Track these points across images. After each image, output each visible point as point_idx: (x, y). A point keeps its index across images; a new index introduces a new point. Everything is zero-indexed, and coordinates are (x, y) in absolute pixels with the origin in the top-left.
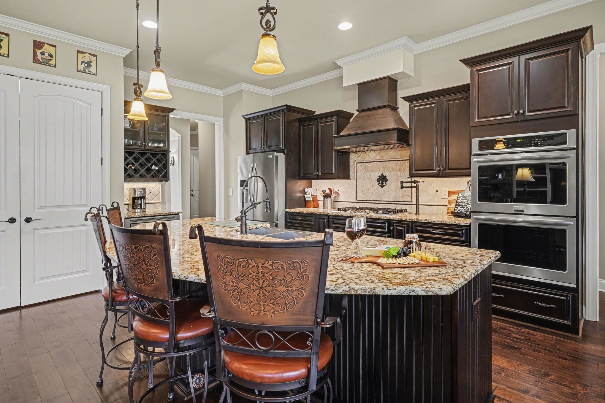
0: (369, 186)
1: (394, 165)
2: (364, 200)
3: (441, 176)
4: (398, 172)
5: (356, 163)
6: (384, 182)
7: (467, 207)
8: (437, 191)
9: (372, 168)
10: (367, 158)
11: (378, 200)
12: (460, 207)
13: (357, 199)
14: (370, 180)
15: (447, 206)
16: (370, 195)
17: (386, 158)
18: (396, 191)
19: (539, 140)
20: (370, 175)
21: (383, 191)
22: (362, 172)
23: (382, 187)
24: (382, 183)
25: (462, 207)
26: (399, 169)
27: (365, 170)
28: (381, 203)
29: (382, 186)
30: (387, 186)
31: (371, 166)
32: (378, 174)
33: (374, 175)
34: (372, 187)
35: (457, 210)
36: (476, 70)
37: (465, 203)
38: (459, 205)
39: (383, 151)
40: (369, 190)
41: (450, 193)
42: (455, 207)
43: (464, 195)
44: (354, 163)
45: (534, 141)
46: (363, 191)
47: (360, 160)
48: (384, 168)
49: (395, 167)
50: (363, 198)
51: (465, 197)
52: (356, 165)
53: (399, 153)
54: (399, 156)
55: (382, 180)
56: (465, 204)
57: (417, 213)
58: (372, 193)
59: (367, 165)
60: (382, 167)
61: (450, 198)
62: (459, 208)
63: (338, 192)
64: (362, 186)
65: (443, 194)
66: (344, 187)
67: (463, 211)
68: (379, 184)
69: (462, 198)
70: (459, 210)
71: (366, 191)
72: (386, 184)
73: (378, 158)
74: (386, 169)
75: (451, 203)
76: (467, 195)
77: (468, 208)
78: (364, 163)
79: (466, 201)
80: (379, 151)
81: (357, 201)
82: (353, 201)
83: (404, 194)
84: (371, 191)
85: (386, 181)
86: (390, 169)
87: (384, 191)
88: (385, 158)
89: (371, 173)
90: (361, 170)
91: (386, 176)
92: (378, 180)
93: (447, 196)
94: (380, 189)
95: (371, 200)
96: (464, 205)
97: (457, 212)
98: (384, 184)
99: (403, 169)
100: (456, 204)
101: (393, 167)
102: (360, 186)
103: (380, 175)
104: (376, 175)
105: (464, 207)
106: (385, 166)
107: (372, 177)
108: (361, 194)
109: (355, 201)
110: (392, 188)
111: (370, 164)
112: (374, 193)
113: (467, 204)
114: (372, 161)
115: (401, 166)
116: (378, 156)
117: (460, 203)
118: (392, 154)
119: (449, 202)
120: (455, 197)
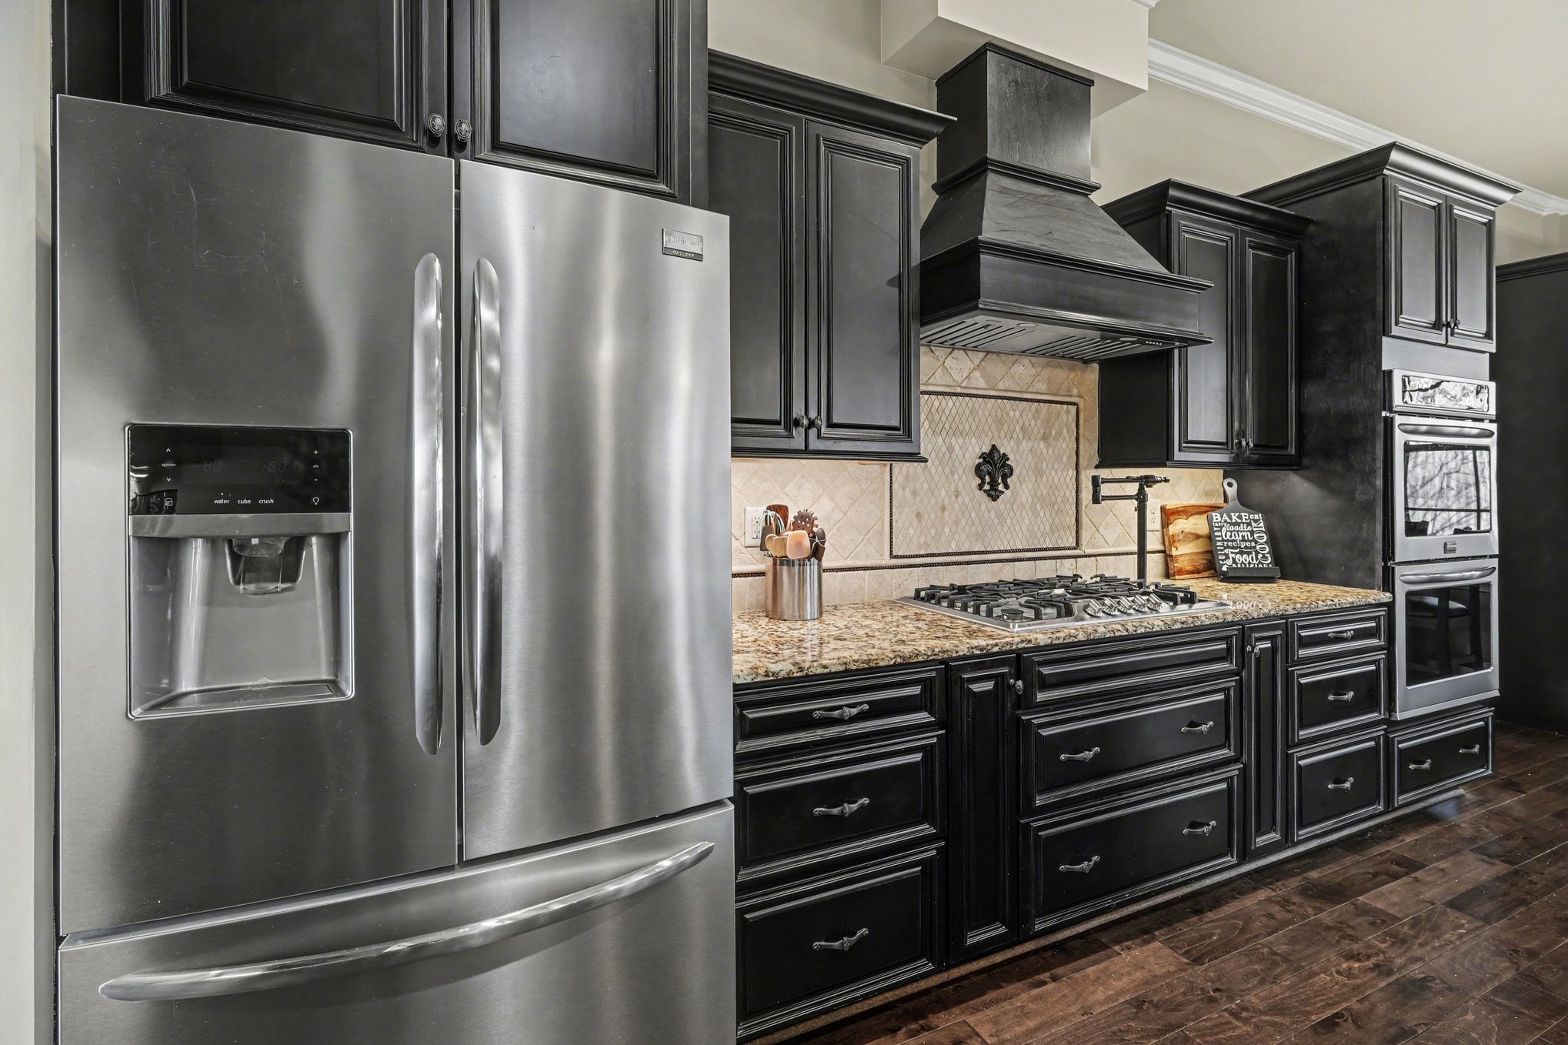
0: (943, 493)
1: (1030, 415)
2: (923, 556)
4: (1042, 444)
6: (1000, 480)
7: (1260, 555)
9: (957, 420)
10: (937, 375)
11: (976, 549)
12: (1232, 553)
13: (895, 553)
16: (946, 530)
17: (1004, 385)
18: (1036, 514)
20: (951, 449)
21: (993, 514)
23: (994, 498)
25: (1242, 553)
26: (1042, 432)
28: (989, 561)
29: (993, 493)
31: (954, 412)
33: (963, 449)
34: (957, 497)
37: (1244, 540)
39: (995, 357)
40: (943, 509)
43: (1230, 516)
46: (918, 515)
48: (999, 423)
49: (1033, 422)
50: (919, 547)
55: (994, 469)
56: (1248, 544)
58: (956, 523)
60: (990, 420)
61: (1174, 529)
62: (1230, 555)
64: (914, 493)
65: (1149, 516)
66: (831, 498)
67: (1250, 563)
68: (980, 487)
71: (933, 517)
72: (1007, 487)
73: (979, 382)
74: (1005, 428)
76: (1240, 518)
77: (1263, 554)
79: (1245, 534)
80: (981, 355)
81: (897, 560)
82: (882, 563)
84: (953, 516)
85: (1007, 471)
86: (1018, 429)
87: (999, 514)
88: (1001, 386)
89: (953, 440)
91: (1006, 456)
92: (979, 471)
94: (983, 507)
95: (950, 551)
96: (1246, 547)
97: (1232, 568)
99: (1053, 432)
101: (1027, 423)
102: (908, 493)
103: (986, 449)
104: (970, 449)
105: (1249, 553)
106: (999, 414)
107: (954, 456)
108: (911, 531)
109: (887, 560)
110: (1024, 500)
111: (951, 401)
112: (963, 522)
113: (1253, 544)
114: (959, 390)
115: (1048, 422)
116: (977, 374)
117: (1228, 541)
118: (1022, 372)
119: (1173, 540)
120: (1188, 526)
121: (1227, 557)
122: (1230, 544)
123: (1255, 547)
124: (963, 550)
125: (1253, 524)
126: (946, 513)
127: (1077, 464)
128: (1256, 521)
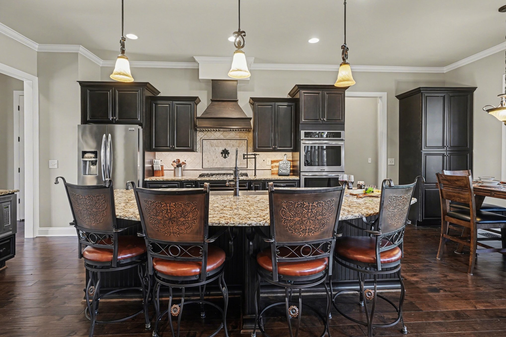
0: (214, 157)
1: (235, 143)
2: (209, 168)
3: (275, 151)
5: (203, 140)
6: (227, 155)
7: (287, 170)
8: (264, 161)
9: (217, 144)
10: (212, 136)
11: (221, 167)
13: (203, 168)
14: (215, 153)
15: (271, 170)
16: (214, 164)
17: (228, 137)
19: (331, 135)
20: (215, 149)
21: (225, 161)
22: (208, 146)
24: (225, 155)
25: (284, 170)
26: (238, 145)
27: (210, 145)
28: (224, 170)
29: (225, 157)
30: (229, 157)
31: (216, 143)
32: (221, 149)
33: (218, 149)
34: (217, 158)
35: (281, 172)
36: (303, 92)
37: (285, 167)
38: (281, 169)
39: (226, 132)
41: (272, 162)
42: (279, 170)
43: (283, 162)
44: (201, 139)
45: (329, 135)
46: (208, 161)
47: (206, 137)
48: (227, 144)
49: (235, 144)
51: (284, 164)
52: (202, 141)
53: (238, 134)
54: (238, 137)
55: (225, 153)
56: (285, 168)
57: (255, 175)
58: (217, 163)
59: (212, 141)
60: (225, 144)
61: (273, 165)
62: (281, 170)
63: (185, 162)
64: (207, 157)
65: (268, 162)
66: (190, 159)
67: (285, 172)
68: (222, 156)
69: (282, 164)
70: (282, 172)
71: (211, 161)
72: (228, 156)
73: (222, 137)
74: (228, 145)
75: (274, 168)
76: (285, 162)
78: (210, 140)
79: (285, 166)
80: (223, 132)
81: (204, 169)
82: (200, 169)
83: (242, 163)
84: (216, 161)
85: (228, 153)
86: (231, 145)
87: (227, 161)
88: (227, 137)
89: (216, 148)
90: (207, 145)
91: (228, 150)
92: (222, 153)
93: (270, 164)
94: (223, 160)
96: (285, 169)
97: (281, 173)
98: (227, 156)
99: (241, 145)
100: (279, 168)
101: (234, 144)
102: (206, 158)
103: (224, 149)
104: (220, 149)
105: (285, 170)
106: (227, 143)
107: (216, 150)
108: (207, 164)
109: (201, 169)
110: (233, 159)
111: (215, 141)
112: (218, 163)
113: (287, 168)
114: (217, 139)
115: (239, 144)
116: (222, 135)
117: (282, 167)
118: (232, 135)
119: (272, 167)
120: (277, 164)
121: (281, 171)
122: (282, 168)
123: (287, 169)
124: (218, 167)
125: (288, 164)
126: (214, 161)
127: (247, 151)
128: (288, 163)
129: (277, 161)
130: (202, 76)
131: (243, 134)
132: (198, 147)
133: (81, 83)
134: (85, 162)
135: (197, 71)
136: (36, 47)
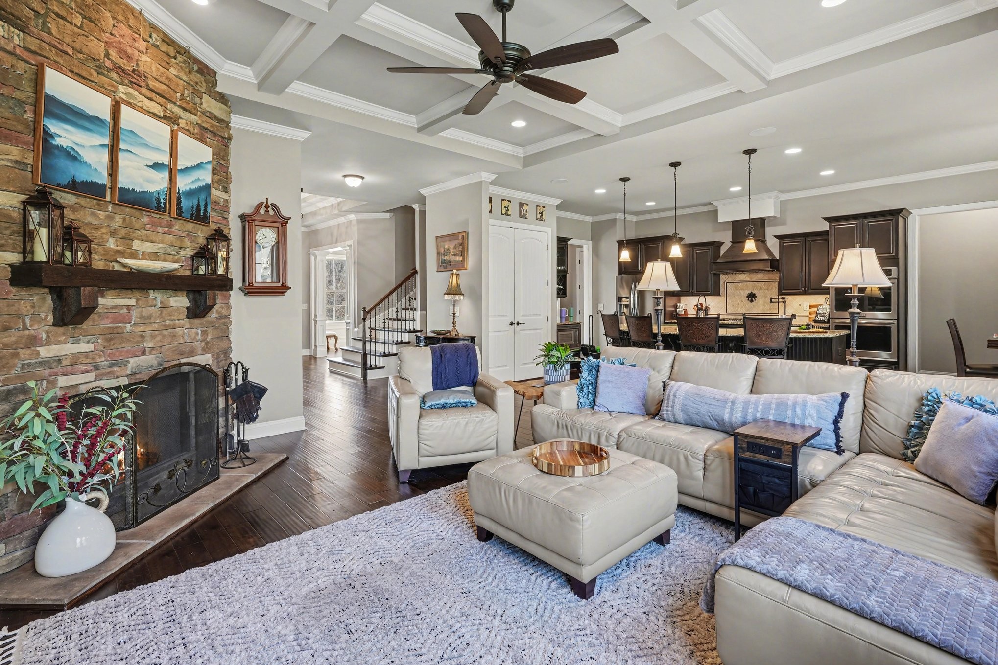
0: (739, 301)
2: (733, 313)
3: (806, 294)
4: (768, 291)
5: (727, 283)
7: (825, 316)
8: (801, 305)
10: (737, 279)
14: (740, 297)
15: (808, 315)
16: (740, 309)
18: (765, 306)
20: (740, 293)
21: (752, 305)
22: (732, 290)
24: (752, 299)
25: (821, 317)
27: (735, 289)
29: (752, 301)
30: (756, 301)
32: (747, 292)
33: (744, 293)
34: (742, 302)
35: (817, 318)
36: (833, 225)
37: (824, 313)
38: (819, 315)
39: (753, 273)
40: (739, 304)
41: (811, 307)
43: (822, 307)
44: (725, 282)
46: (732, 306)
47: (730, 280)
48: (754, 287)
50: (733, 311)
51: (824, 309)
52: (726, 285)
53: (768, 276)
54: (768, 279)
55: (752, 297)
59: (737, 284)
60: (751, 287)
61: (811, 310)
63: (708, 306)
64: (731, 301)
65: (806, 307)
66: (714, 302)
67: (822, 319)
68: (748, 300)
69: (821, 310)
70: (819, 318)
71: (736, 306)
73: (748, 279)
75: (812, 314)
77: (827, 317)
78: (734, 283)
79: (825, 311)
80: (748, 274)
81: (729, 313)
82: (724, 314)
83: (772, 307)
84: (742, 306)
85: (755, 297)
86: (759, 288)
87: (754, 306)
88: (753, 279)
89: (741, 291)
90: (730, 289)
91: (755, 294)
92: (748, 297)
93: (808, 309)
94: (749, 304)
96: (823, 315)
97: (817, 320)
98: (754, 300)
100: (816, 315)
103: (750, 293)
106: (754, 285)
108: (731, 308)
110: (761, 303)
111: (740, 283)
114: (742, 281)
115: (768, 286)
117: (819, 313)
118: (760, 276)
119: (810, 313)
120: (815, 309)
124: (744, 312)
129: (817, 306)
130: (720, 219)
131: (772, 275)
132: (722, 290)
133: (618, 242)
134: (621, 305)
135: (715, 212)
136: (590, 219)
